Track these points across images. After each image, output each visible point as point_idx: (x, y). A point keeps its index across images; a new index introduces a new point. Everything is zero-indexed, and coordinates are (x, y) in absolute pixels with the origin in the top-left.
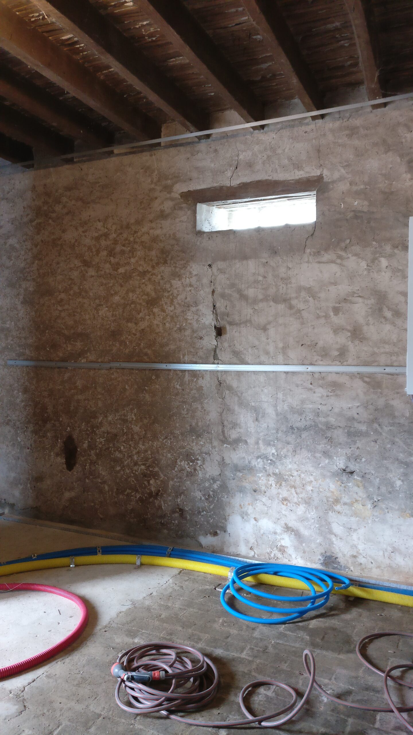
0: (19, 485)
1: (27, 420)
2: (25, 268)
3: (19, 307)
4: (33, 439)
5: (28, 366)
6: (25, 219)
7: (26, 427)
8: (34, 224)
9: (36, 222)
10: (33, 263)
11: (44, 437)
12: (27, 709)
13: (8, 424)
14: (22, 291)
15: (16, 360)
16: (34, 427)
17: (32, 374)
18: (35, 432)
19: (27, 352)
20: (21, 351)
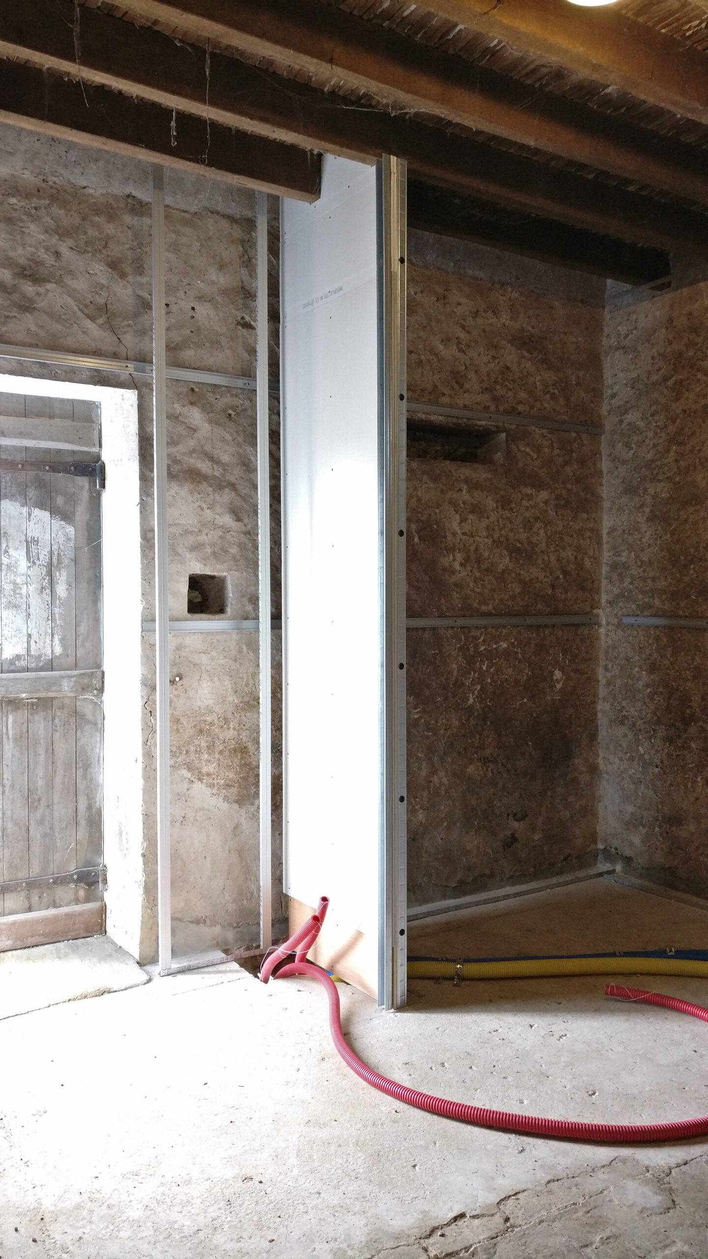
0: (641, 828)
1: (655, 718)
2: (653, 461)
3: (644, 527)
4: (666, 750)
5: (657, 627)
6: (655, 378)
7: (653, 730)
8: (670, 383)
9: (674, 379)
10: (668, 451)
11: (684, 748)
12: (678, 1207)
13: (622, 723)
14: (648, 499)
15: (638, 616)
16: (667, 730)
17: (665, 640)
18: (670, 740)
19: (657, 602)
20: (646, 600)
